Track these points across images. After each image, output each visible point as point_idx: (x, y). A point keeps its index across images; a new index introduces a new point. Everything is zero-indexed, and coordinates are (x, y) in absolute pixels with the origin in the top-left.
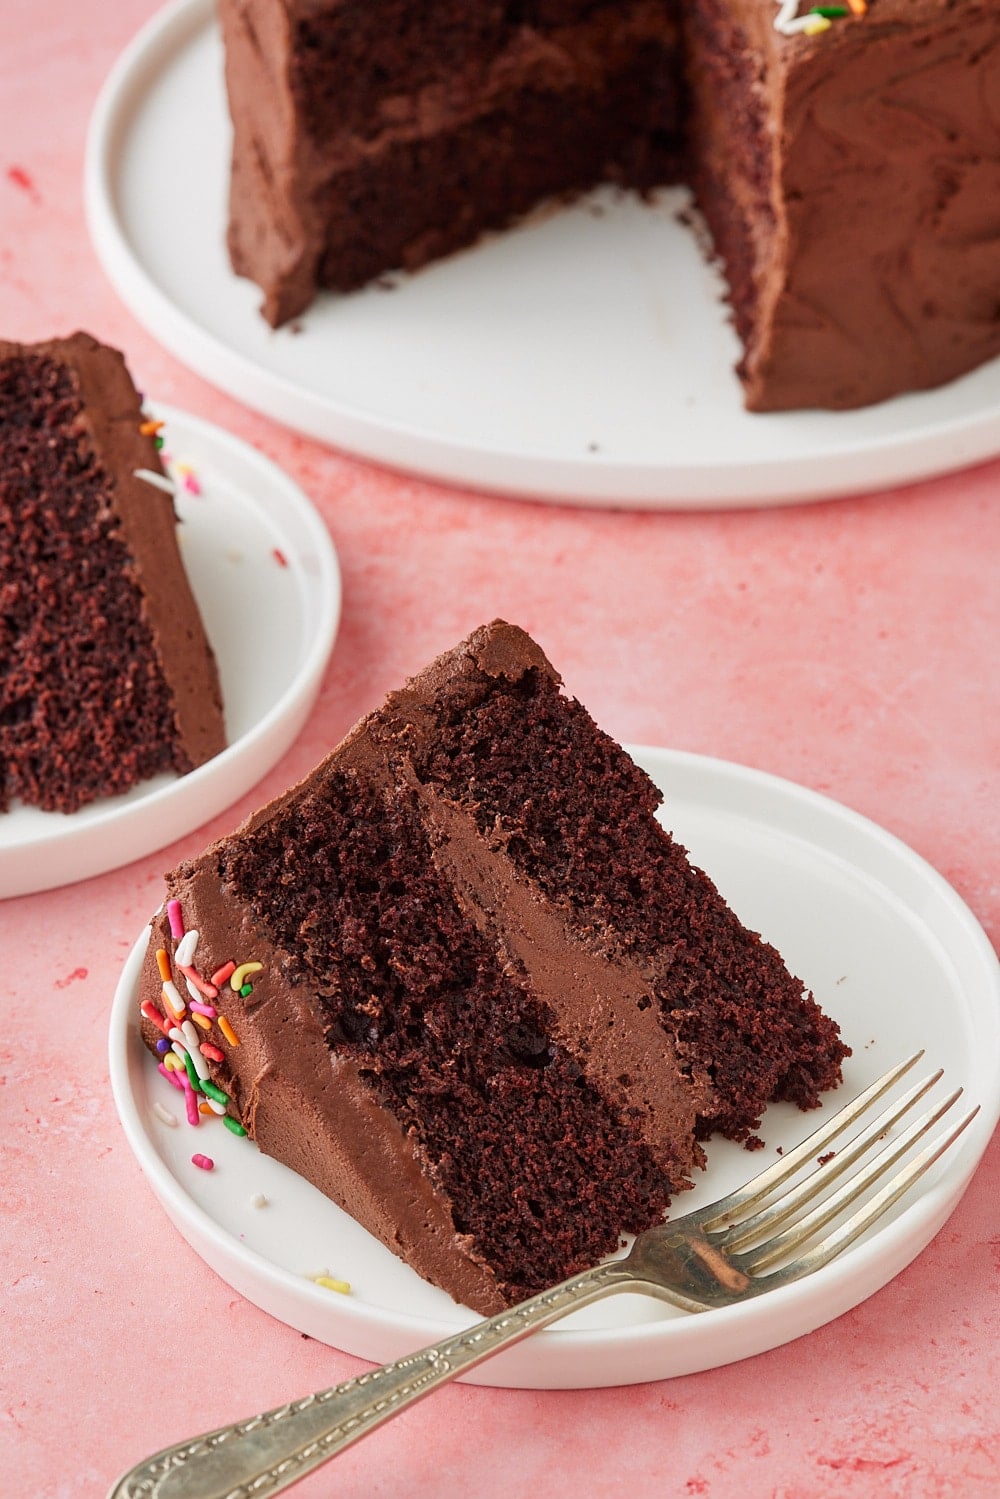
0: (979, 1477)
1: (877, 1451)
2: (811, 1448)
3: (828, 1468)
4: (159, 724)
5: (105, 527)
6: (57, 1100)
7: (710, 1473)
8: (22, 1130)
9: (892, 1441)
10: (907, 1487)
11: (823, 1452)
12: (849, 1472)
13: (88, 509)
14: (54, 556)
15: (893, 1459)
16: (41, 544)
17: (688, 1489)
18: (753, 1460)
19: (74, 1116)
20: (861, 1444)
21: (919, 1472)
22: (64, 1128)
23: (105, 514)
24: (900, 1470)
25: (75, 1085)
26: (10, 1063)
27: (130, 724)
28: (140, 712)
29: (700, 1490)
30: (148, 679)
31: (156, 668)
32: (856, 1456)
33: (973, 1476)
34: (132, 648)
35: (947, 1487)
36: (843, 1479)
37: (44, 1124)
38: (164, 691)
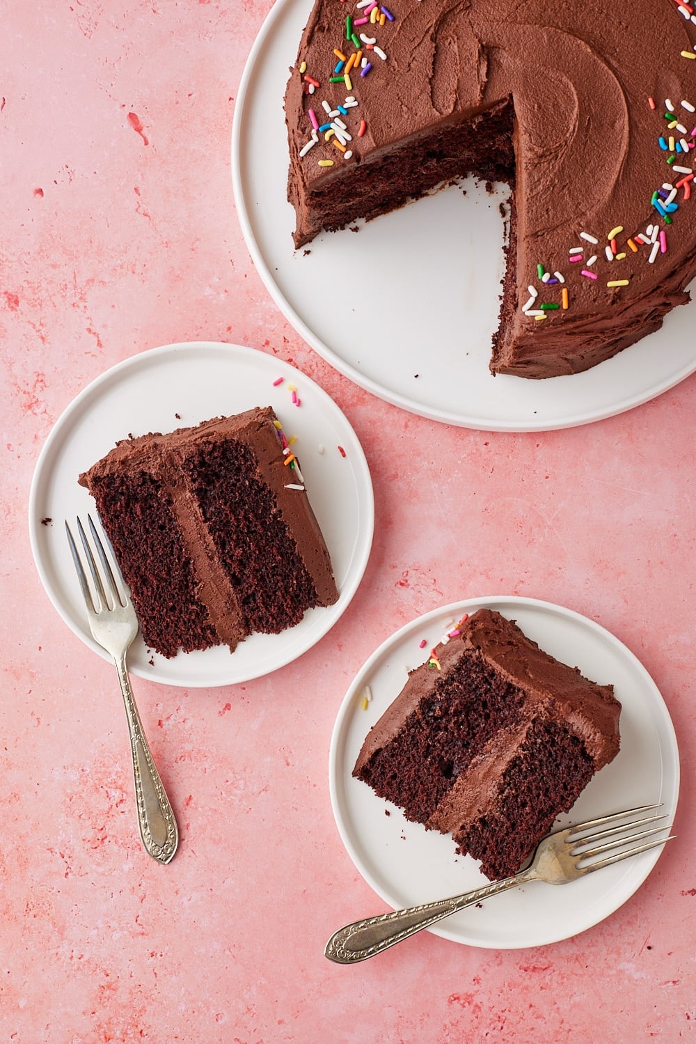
0: (577, 975)
1: (540, 962)
2: (517, 961)
3: (523, 971)
4: (309, 593)
5: (275, 517)
6: (227, 781)
7: (481, 975)
8: (216, 798)
9: (546, 957)
10: (551, 980)
11: (521, 963)
12: (531, 973)
13: (266, 510)
14: (255, 531)
15: (546, 966)
16: (249, 527)
17: (474, 983)
18: (496, 968)
19: (235, 790)
20: (535, 959)
21: (555, 973)
22: (231, 797)
23: (274, 511)
24: (549, 971)
25: (234, 773)
26: (206, 760)
27: (297, 596)
28: (300, 590)
29: (478, 983)
30: (302, 576)
31: (305, 571)
32: (533, 965)
33: (575, 974)
34: (294, 564)
35: (565, 980)
36: (528, 977)
37: (224, 795)
38: (309, 580)
